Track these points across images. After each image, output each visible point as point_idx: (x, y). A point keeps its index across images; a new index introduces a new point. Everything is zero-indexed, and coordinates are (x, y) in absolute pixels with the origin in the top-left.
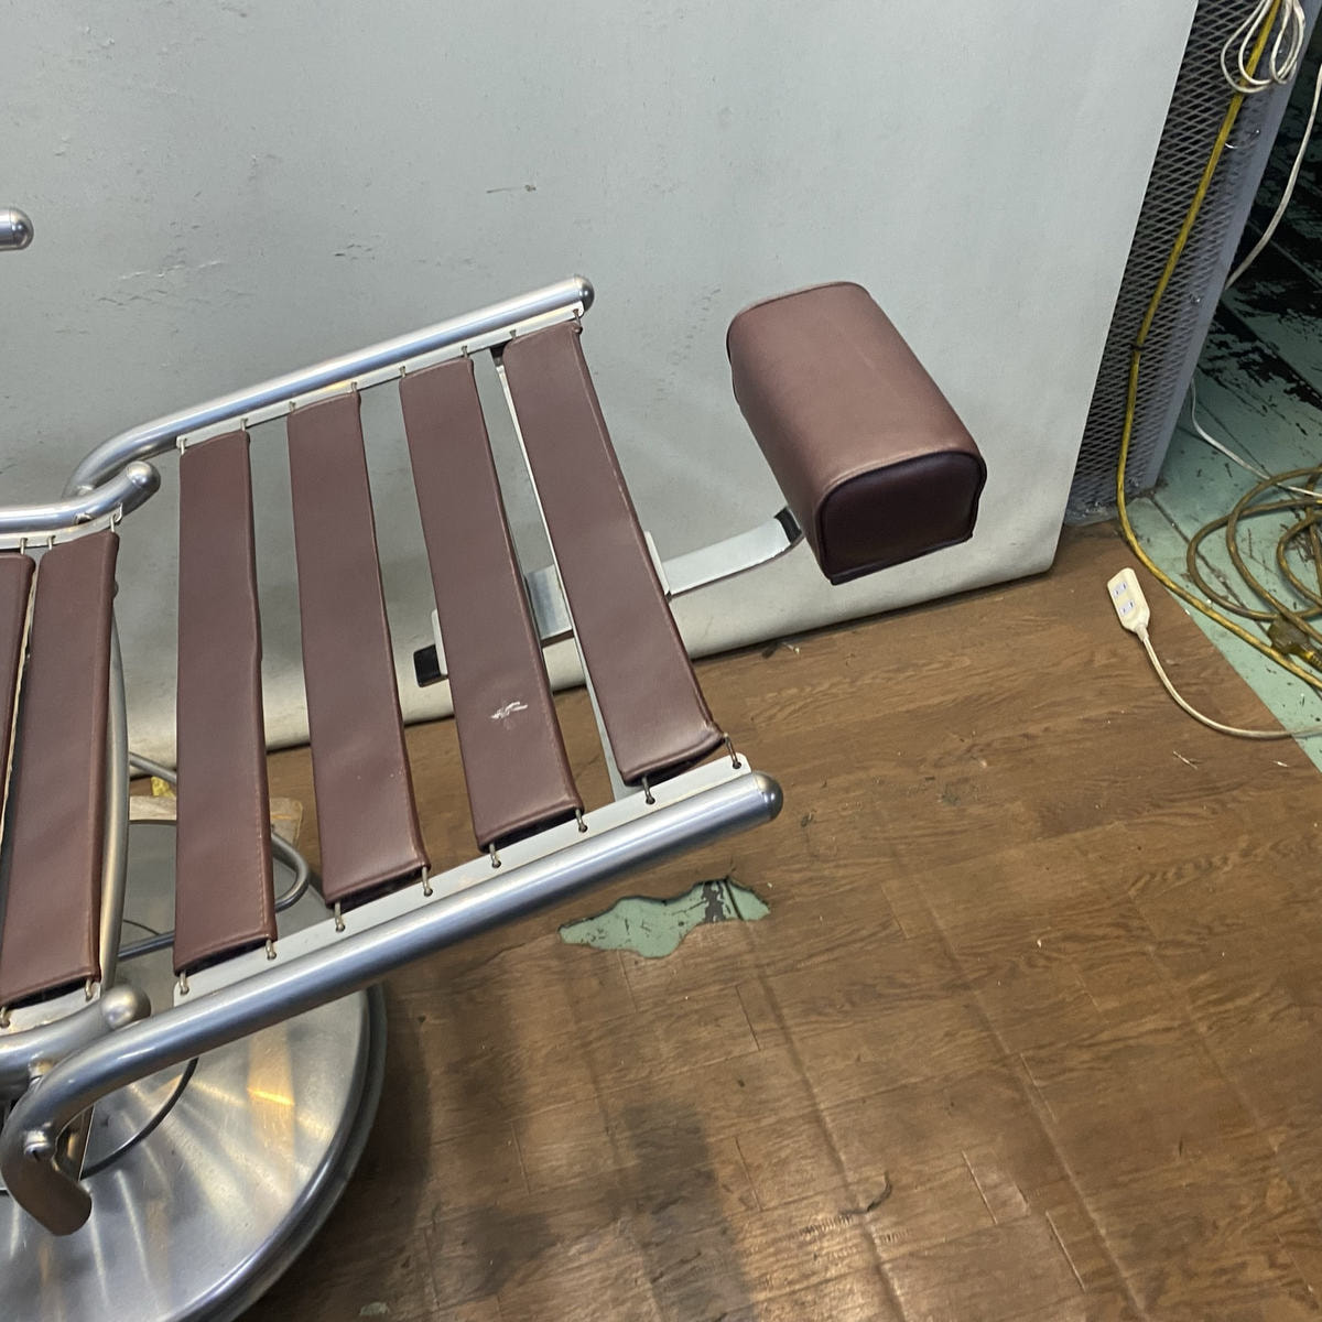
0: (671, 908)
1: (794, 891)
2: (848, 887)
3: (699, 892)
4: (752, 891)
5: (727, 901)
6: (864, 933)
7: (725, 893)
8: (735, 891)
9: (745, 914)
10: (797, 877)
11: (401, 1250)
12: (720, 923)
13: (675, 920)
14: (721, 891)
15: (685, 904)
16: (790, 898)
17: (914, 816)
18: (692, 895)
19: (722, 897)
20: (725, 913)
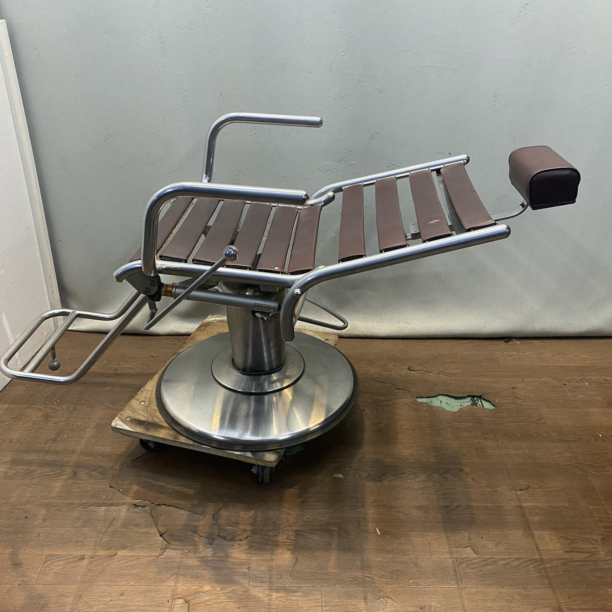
0: (457, 401)
1: (506, 405)
2: (527, 408)
3: (470, 399)
4: (490, 402)
5: (480, 403)
6: (531, 420)
8: (483, 401)
9: (486, 407)
10: (507, 401)
11: (350, 464)
12: (476, 407)
13: (459, 404)
14: (478, 400)
15: (464, 401)
16: (503, 406)
17: (557, 394)
18: (467, 399)
20: (478, 405)
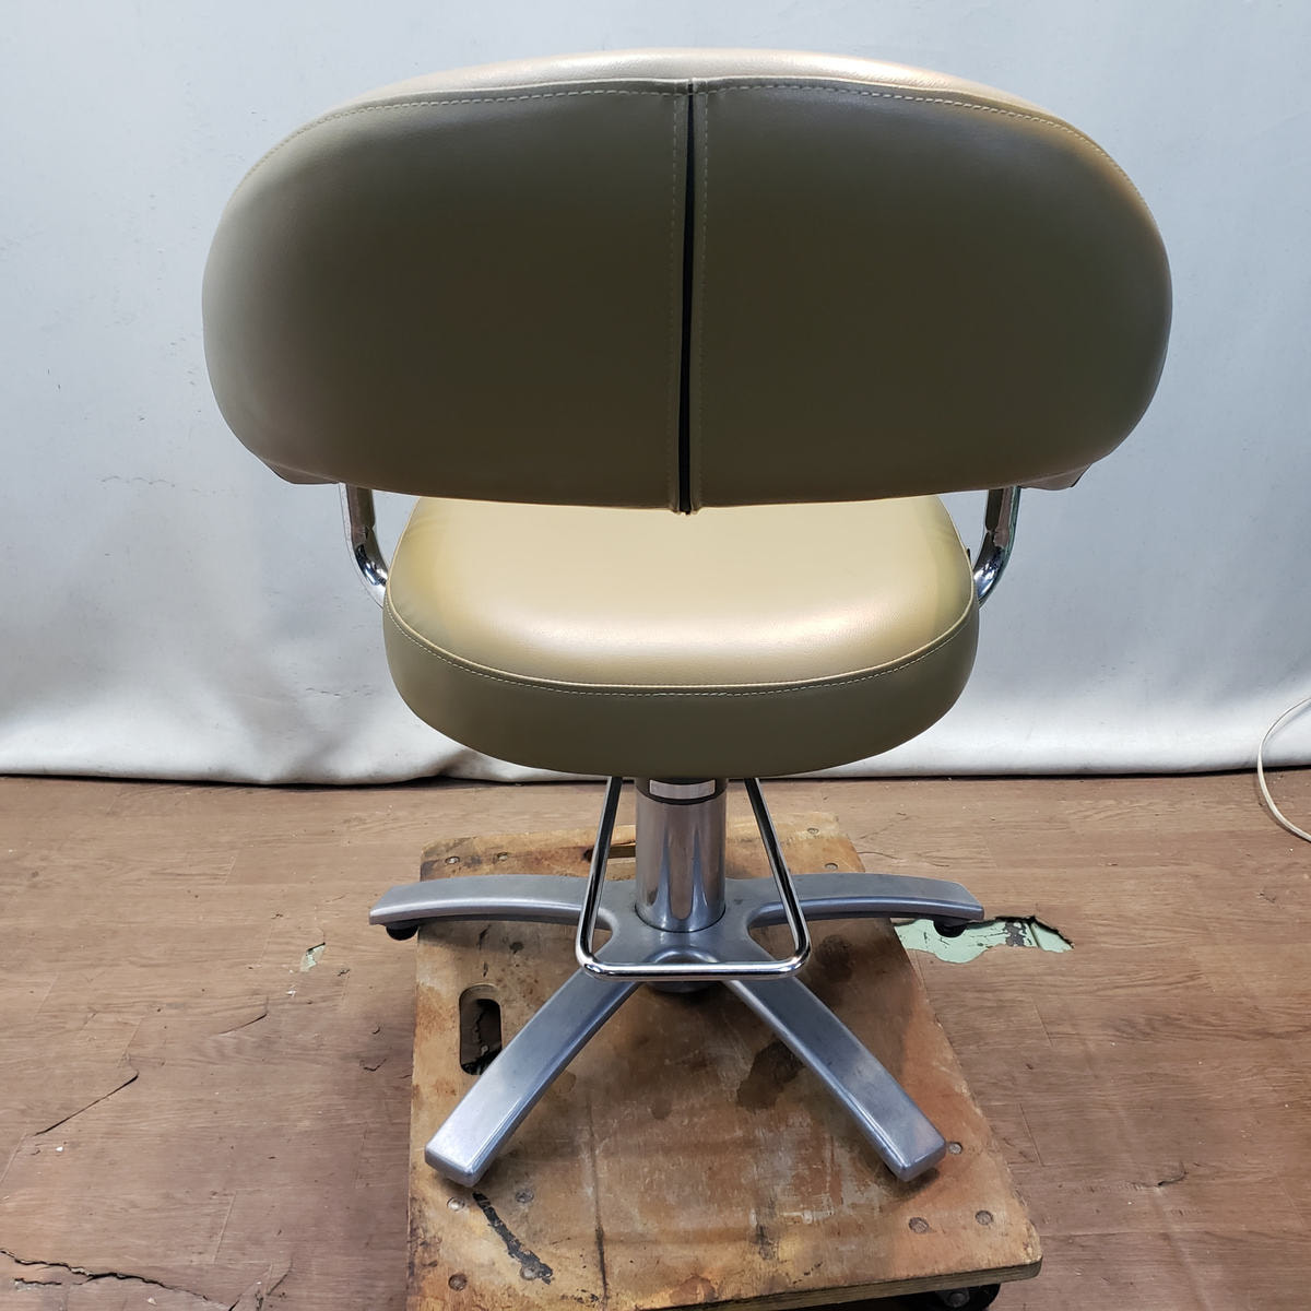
0: (971, 932)
1: (1098, 938)
2: (1155, 945)
3: (1003, 924)
4: (1055, 932)
5: (1030, 936)
6: (1170, 980)
7: (1028, 930)
8: (1038, 931)
9: (1045, 947)
10: (1102, 929)
12: (1021, 948)
13: (974, 941)
14: (1024, 928)
15: (986, 931)
16: (1095, 943)
17: (1229, 905)
18: (994, 926)
19: (1024, 932)
20: (1026, 943)
